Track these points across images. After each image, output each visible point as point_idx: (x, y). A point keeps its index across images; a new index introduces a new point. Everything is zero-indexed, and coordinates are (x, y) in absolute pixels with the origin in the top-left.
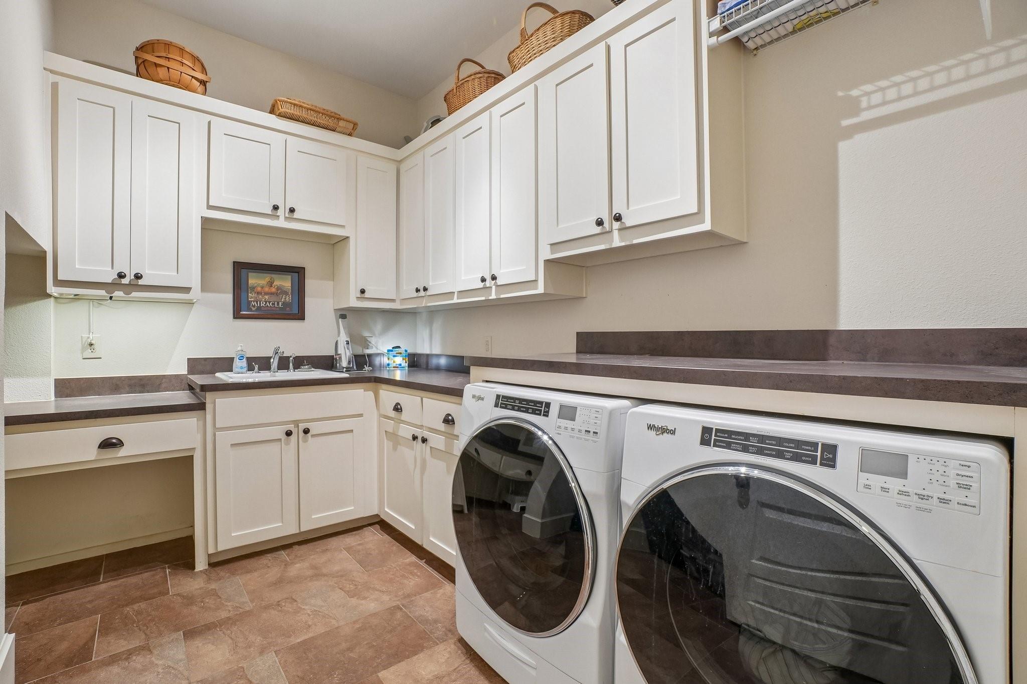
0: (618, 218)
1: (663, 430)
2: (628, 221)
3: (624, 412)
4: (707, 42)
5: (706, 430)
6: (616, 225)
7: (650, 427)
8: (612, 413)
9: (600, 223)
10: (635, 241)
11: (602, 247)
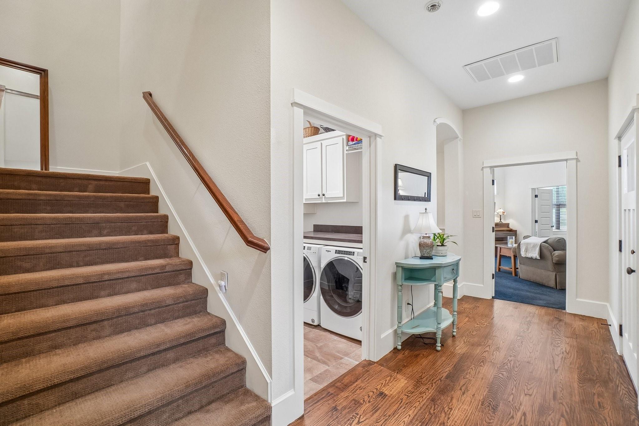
0: (324, 195)
1: (329, 251)
2: (326, 196)
3: (321, 247)
4: (345, 152)
5: (336, 251)
6: (323, 197)
7: (326, 251)
8: (319, 248)
9: (319, 195)
10: (328, 202)
11: (320, 202)
